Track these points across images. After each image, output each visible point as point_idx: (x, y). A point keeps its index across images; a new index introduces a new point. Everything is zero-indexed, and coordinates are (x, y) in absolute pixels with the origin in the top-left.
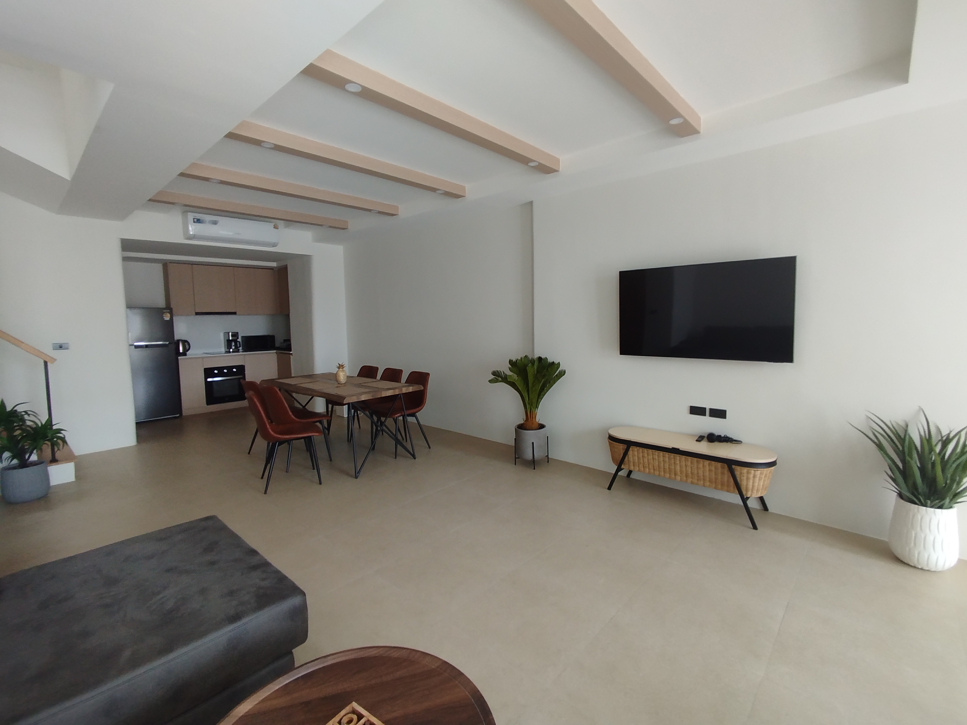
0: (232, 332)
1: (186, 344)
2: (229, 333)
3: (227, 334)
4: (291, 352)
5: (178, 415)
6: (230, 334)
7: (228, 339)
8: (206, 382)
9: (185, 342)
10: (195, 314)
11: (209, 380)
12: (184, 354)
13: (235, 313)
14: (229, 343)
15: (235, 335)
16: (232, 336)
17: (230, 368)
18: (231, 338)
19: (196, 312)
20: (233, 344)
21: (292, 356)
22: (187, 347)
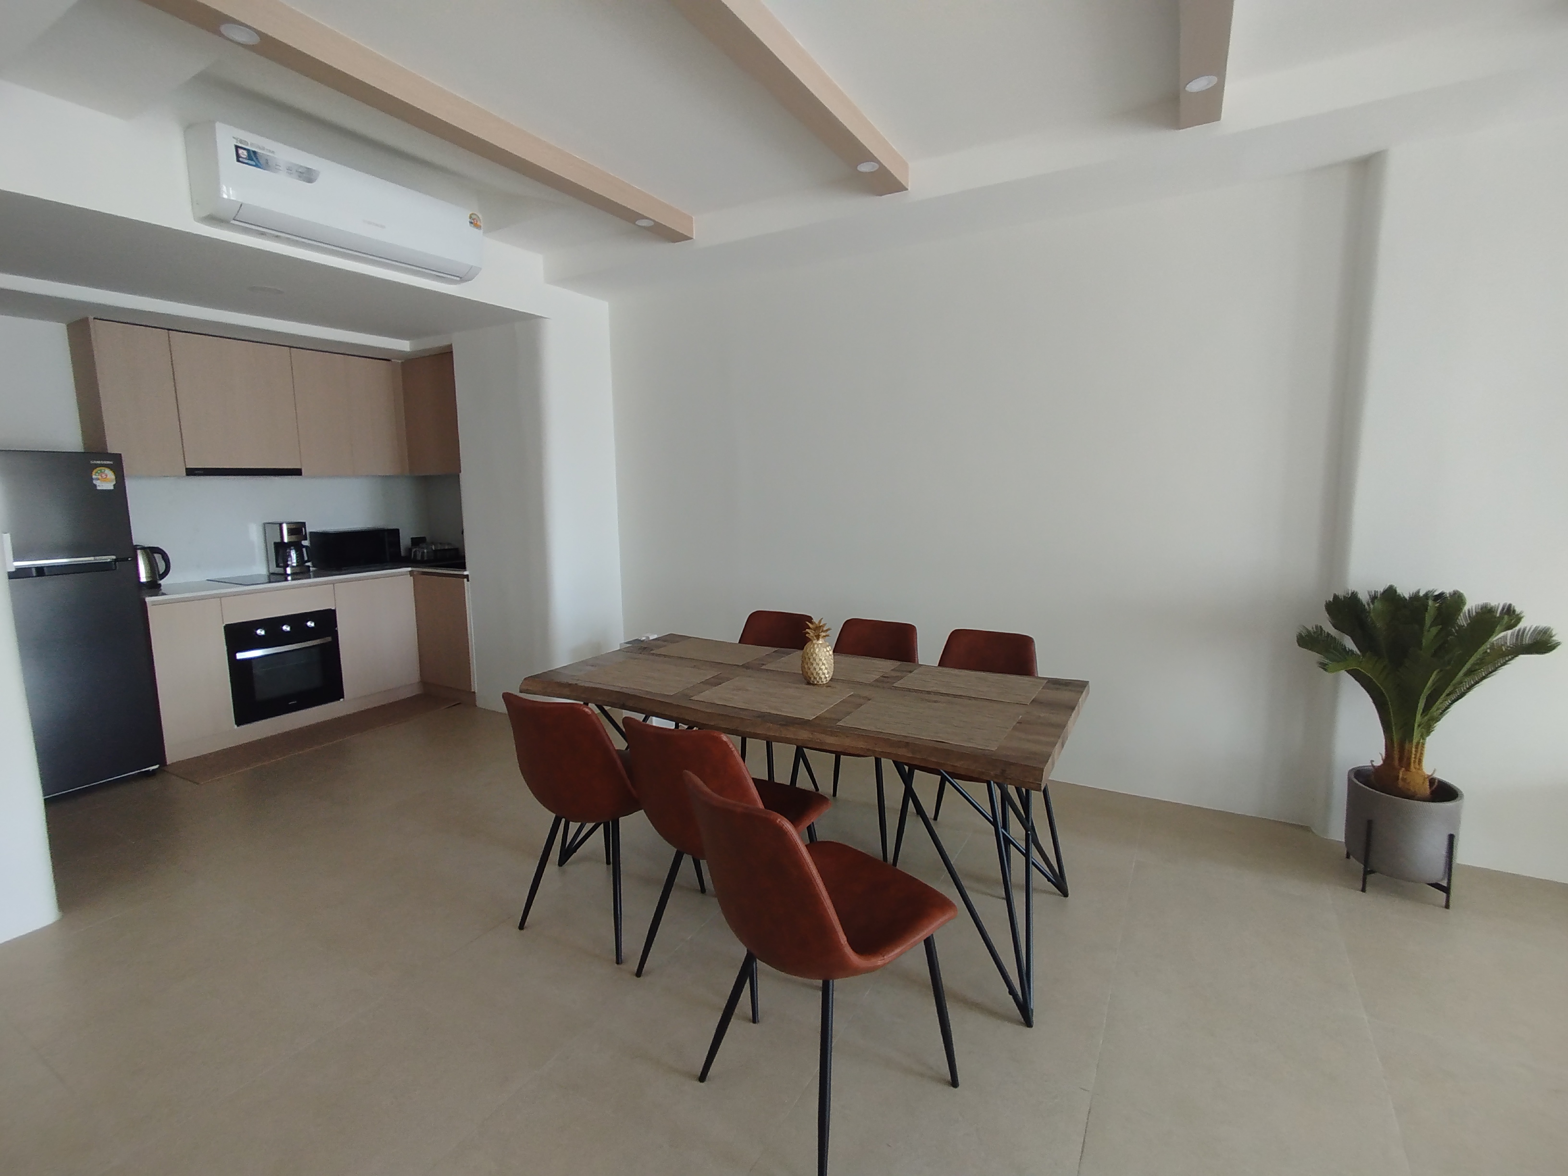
0: (288, 523)
1: (157, 556)
2: (281, 525)
3: (278, 527)
4: (466, 573)
5: (156, 767)
6: (285, 527)
7: (278, 540)
8: (234, 664)
9: (152, 552)
10: (185, 473)
11: (240, 656)
12: (154, 587)
13: (297, 472)
14: (280, 550)
15: (297, 529)
16: (291, 532)
17: (298, 620)
18: (286, 540)
19: (188, 467)
20: (293, 554)
21: (468, 581)
22: (162, 567)
